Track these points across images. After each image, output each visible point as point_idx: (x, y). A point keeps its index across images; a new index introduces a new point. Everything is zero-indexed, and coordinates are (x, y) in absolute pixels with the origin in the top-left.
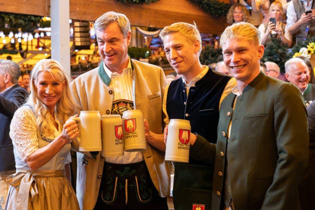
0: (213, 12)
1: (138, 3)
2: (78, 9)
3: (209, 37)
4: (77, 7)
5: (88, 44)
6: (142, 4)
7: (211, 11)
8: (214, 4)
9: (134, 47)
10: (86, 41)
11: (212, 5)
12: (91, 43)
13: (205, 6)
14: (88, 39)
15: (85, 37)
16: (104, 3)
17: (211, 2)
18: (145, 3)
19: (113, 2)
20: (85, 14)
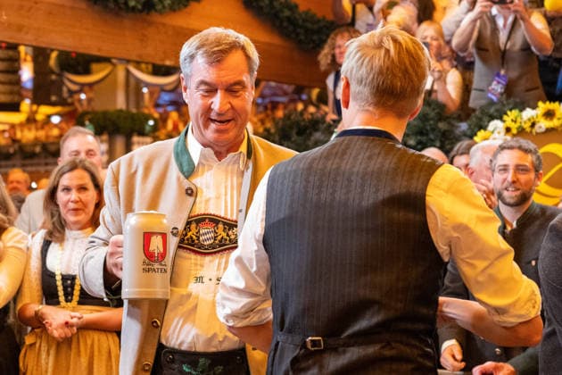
0: (302, 37)
1: (141, 11)
2: (5, 17)
3: (285, 94)
4: (4, 13)
5: (16, 99)
6: (148, 14)
7: (298, 34)
8: (304, 21)
9: (121, 111)
10: (11, 93)
11: (300, 22)
12: (22, 98)
13: (285, 24)
14: (16, 88)
15: (10, 83)
16: (63, 6)
17: (298, 17)
18: (156, 11)
19: (83, 5)
20: (20, 28)
